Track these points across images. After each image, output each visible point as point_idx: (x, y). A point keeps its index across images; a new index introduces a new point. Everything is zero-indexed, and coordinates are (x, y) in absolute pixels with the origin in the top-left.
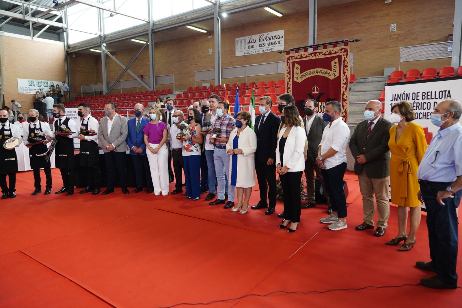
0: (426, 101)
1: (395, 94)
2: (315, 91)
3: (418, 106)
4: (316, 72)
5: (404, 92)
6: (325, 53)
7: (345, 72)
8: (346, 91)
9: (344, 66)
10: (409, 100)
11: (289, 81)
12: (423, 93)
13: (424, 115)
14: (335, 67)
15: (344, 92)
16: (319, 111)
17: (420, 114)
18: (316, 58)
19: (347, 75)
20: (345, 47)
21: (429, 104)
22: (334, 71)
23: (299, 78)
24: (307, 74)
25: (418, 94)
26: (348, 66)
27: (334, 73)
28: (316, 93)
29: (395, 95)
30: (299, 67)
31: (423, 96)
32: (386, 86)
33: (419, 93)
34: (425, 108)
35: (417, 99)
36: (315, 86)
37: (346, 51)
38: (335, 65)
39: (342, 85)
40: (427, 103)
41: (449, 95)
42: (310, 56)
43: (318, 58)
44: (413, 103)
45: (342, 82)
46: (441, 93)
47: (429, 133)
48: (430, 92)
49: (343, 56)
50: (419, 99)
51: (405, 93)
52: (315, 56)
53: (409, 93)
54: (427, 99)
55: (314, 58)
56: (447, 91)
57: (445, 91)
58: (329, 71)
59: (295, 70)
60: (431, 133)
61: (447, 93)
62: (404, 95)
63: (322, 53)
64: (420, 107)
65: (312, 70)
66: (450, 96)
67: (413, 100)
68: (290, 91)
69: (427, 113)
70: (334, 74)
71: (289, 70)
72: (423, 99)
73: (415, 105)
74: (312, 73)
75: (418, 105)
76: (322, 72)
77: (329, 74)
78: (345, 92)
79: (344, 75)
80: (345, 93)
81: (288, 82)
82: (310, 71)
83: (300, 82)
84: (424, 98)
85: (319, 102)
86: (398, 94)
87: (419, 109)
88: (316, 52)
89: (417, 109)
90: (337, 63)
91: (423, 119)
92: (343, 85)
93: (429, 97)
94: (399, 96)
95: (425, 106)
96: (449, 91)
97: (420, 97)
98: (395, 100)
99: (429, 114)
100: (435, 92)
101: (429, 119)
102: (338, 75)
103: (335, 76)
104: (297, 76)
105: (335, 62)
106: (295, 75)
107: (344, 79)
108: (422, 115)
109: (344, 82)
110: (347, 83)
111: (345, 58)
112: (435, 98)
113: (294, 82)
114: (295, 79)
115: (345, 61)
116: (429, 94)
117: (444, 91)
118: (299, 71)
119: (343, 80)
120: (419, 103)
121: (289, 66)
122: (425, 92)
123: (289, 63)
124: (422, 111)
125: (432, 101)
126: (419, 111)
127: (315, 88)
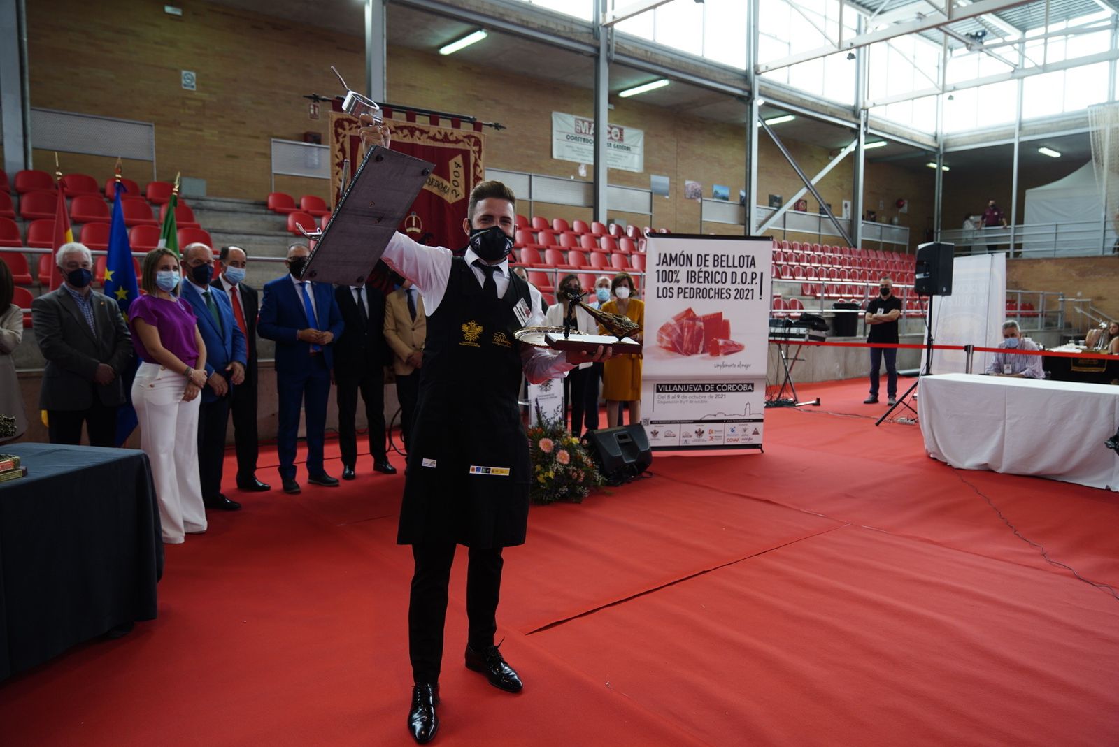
0: (720, 269)
2: (412, 226)
3: (707, 278)
5: (683, 251)
6: (435, 136)
9: (474, 177)
10: (691, 265)
12: (715, 256)
13: (717, 291)
14: (457, 174)
17: (711, 290)
18: (415, 142)
20: (476, 134)
21: (724, 274)
25: (707, 258)
27: (456, 188)
28: (415, 232)
29: (665, 255)
31: (714, 260)
33: (708, 255)
34: (719, 281)
35: (705, 266)
36: (414, 214)
37: (478, 143)
38: (456, 169)
40: (721, 273)
42: (399, 131)
43: (418, 142)
44: (699, 272)
46: (742, 259)
47: (724, 320)
48: (726, 255)
49: (474, 155)
50: (708, 266)
51: (685, 253)
52: (412, 135)
54: (722, 266)
55: (408, 140)
56: (750, 256)
57: (748, 257)
60: (727, 320)
61: (750, 259)
62: (682, 257)
63: (428, 133)
64: (710, 278)
66: (754, 264)
67: (698, 265)
69: (722, 289)
71: (340, 155)
72: (714, 266)
73: (702, 274)
75: (707, 275)
77: (443, 189)
84: (716, 264)
86: (671, 255)
87: (709, 282)
88: (414, 127)
89: (705, 282)
91: (715, 298)
93: (724, 264)
94: (673, 257)
95: (718, 277)
96: (753, 256)
97: (710, 263)
98: (665, 264)
99: (724, 291)
100: (734, 256)
101: (724, 298)
102: (462, 196)
105: (455, 163)
108: (713, 292)
111: (476, 160)
112: (734, 266)
115: (476, 165)
116: (724, 258)
117: (746, 256)
120: (708, 272)
121: (342, 145)
122: (717, 256)
123: (342, 136)
124: (714, 286)
125: (729, 271)
126: (708, 286)
127: (412, 218)
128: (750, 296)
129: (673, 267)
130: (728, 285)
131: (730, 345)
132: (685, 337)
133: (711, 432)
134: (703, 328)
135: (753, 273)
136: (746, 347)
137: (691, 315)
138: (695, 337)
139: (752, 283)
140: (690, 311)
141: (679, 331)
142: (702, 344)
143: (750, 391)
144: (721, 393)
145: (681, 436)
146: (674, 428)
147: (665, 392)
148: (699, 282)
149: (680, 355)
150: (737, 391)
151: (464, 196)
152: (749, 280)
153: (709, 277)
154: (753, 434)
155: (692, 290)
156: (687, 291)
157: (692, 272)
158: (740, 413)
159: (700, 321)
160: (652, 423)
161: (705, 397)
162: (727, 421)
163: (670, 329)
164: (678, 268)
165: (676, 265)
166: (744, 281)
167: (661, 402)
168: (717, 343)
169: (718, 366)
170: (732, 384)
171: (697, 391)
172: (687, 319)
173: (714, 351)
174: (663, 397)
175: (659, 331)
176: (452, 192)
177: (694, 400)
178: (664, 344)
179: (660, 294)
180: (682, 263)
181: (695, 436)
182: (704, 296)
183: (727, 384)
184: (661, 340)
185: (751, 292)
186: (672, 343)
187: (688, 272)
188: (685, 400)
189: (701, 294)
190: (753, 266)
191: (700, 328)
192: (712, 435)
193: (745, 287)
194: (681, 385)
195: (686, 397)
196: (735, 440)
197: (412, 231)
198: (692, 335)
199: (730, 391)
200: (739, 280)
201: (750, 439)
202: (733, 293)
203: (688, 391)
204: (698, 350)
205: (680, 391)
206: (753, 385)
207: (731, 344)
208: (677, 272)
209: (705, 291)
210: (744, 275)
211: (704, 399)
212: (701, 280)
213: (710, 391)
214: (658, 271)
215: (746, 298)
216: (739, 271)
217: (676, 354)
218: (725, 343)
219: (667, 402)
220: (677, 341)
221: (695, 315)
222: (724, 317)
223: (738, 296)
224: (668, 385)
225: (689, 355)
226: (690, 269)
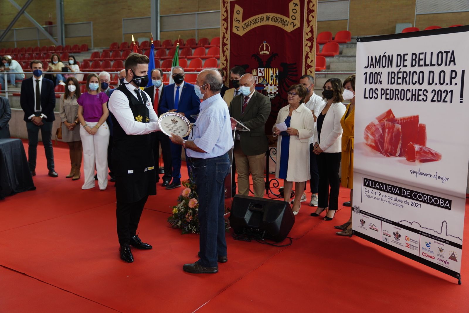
0: (417, 69)
1: (372, 57)
2: (264, 50)
3: (405, 78)
4: (265, 19)
5: (385, 52)
7: (310, 20)
8: (310, 51)
9: (308, 10)
10: (392, 67)
11: (226, 33)
12: (413, 54)
13: (414, 93)
14: (295, 11)
15: (307, 53)
16: (270, 83)
17: (408, 92)
19: (312, 26)
21: (421, 74)
22: (294, 18)
23: (241, 29)
24: (252, 21)
25: (406, 57)
26: (314, 11)
27: (294, 21)
28: (265, 54)
30: (241, 10)
31: (413, 60)
32: (358, 41)
33: (407, 54)
34: (416, 82)
35: (404, 66)
36: (265, 42)
38: (294, 8)
39: (305, 42)
40: (418, 73)
41: (452, 59)
44: (398, 73)
45: (305, 37)
46: (440, 55)
47: (421, 125)
48: (424, 53)
50: (406, 66)
51: (387, 55)
53: (392, 55)
54: (419, 65)
56: (449, 52)
57: (447, 52)
58: (285, 18)
59: (235, 15)
60: (424, 124)
61: (449, 55)
62: (384, 58)
65: (260, 16)
66: (454, 62)
67: (397, 66)
68: (227, 49)
69: (419, 90)
70: (292, 24)
71: (225, 14)
72: (412, 66)
73: (400, 75)
74: (260, 20)
75: (405, 75)
76: (276, 19)
77: (284, 23)
78: (310, 53)
79: (309, 25)
80: (310, 55)
81: (224, 34)
82: (257, 17)
83: (241, 35)
84: (414, 64)
85: (270, 69)
86: (376, 56)
87: (406, 84)
89: (403, 84)
90: (297, 5)
91: (412, 100)
92: (307, 42)
93: (422, 63)
95: (416, 78)
96: (453, 52)
97: (408, 63)
98: (372, 66)
99: (421, 93)
100: (432, 53)
101: (420, 100)
102: (298, 25)
103: (294, 27)
104: (238, 25)
105: (294, 3)
106: (235, 24)
107: (307, 32)
108: (411, 93)
109: (308, 37)
110: (313, 38)
112: (432, 65)
113: (233, 35)
114: (235, 30)
116: (422, 57)
117: (445, 52)
118: (240, 17)
119: (307, 34)
120: (406, 72)
121: (226, 8)
122: (415, 54)
123: (226, 3)
124: (411, 87)
125: (426, 70)
126: (405, 87)
127: (264, 45)
128: (448, 99)
129: (377, 69)
130: (425, 86)
131: (425, 152)
132: (386, 139)
133: (407, 238)
134: (401, 130)
135: (452, 71)
136: (443, 157)
137: (391, 116)
138: (394, 138)
139: (451, 84)
140: (390, 112)
141: (381, 132)
142: (399, 146)
143: (446, 208)
144: (416, 202)
145: (382, 234)
146: (377, 223)
147: (370, 187)
148: (398, 84)
149: (381, 155)
150: (432, 204)
151: (299, 26)
152: (448, 80)
153: (407, 78)
154: (450, 258)
155: (392, 91)
156: (388, 92)
157: (392, 73)
158: (435, 228)
159: (398, 123)
160: (361, 212)
161: (401, 201)
162: (422, 233)
163: (374, 128)
164: (381, 70)
165: (380, 67)
166: (442, 82)
167: (367, 195)
168: (414, 148)
169: (414, 172)
170: (428, 195)
171: (394, 194)
172: (388, 120)
173: (411, 156)
174: (368, 191)
175: (365, 130)
176: (291, 24)
177: (392, 201)
178: (369, 142)
179: (367, 96)
180: (384, 65)
181: (393, 237)
182: (402, 98)
183: (423, 194)
184: (367, 138)
185: (449, 94)
186: (375, 142)
187: (389, 72)
188: (384, 199)
189: (399, 95)
190: (452, 64)
191: (398, 130)
192: (408, 242)
193: (443, 88)
194: (382, 184)
195: (385, 196)
196: (430, 257)
197: (264, 54)
198: (392, 137)
199: (425, 202)
200: (436, 80)
201: (446, 262)
202: (430, 95)
203: (387, 192)
204: (396, 152)
205: (381, 190)
206: (450, 202)
207: (427, 151)
208: (380, 74)
209: (403, 92)
210: (442, 74)
211: (401, 204)
212: (400, 81)
213: (405, 197)
214: (366, 73)
215: (444, 101)
216: (437, 70)
217: (378, 154)
218: (421, 149)
219: (372, 197)
220: (379, 141)
221: (394, 117)
222: (421, 122)
223: (435, 99)
224: (372, 181)
225: (389, 156)
226: (390, 70)
